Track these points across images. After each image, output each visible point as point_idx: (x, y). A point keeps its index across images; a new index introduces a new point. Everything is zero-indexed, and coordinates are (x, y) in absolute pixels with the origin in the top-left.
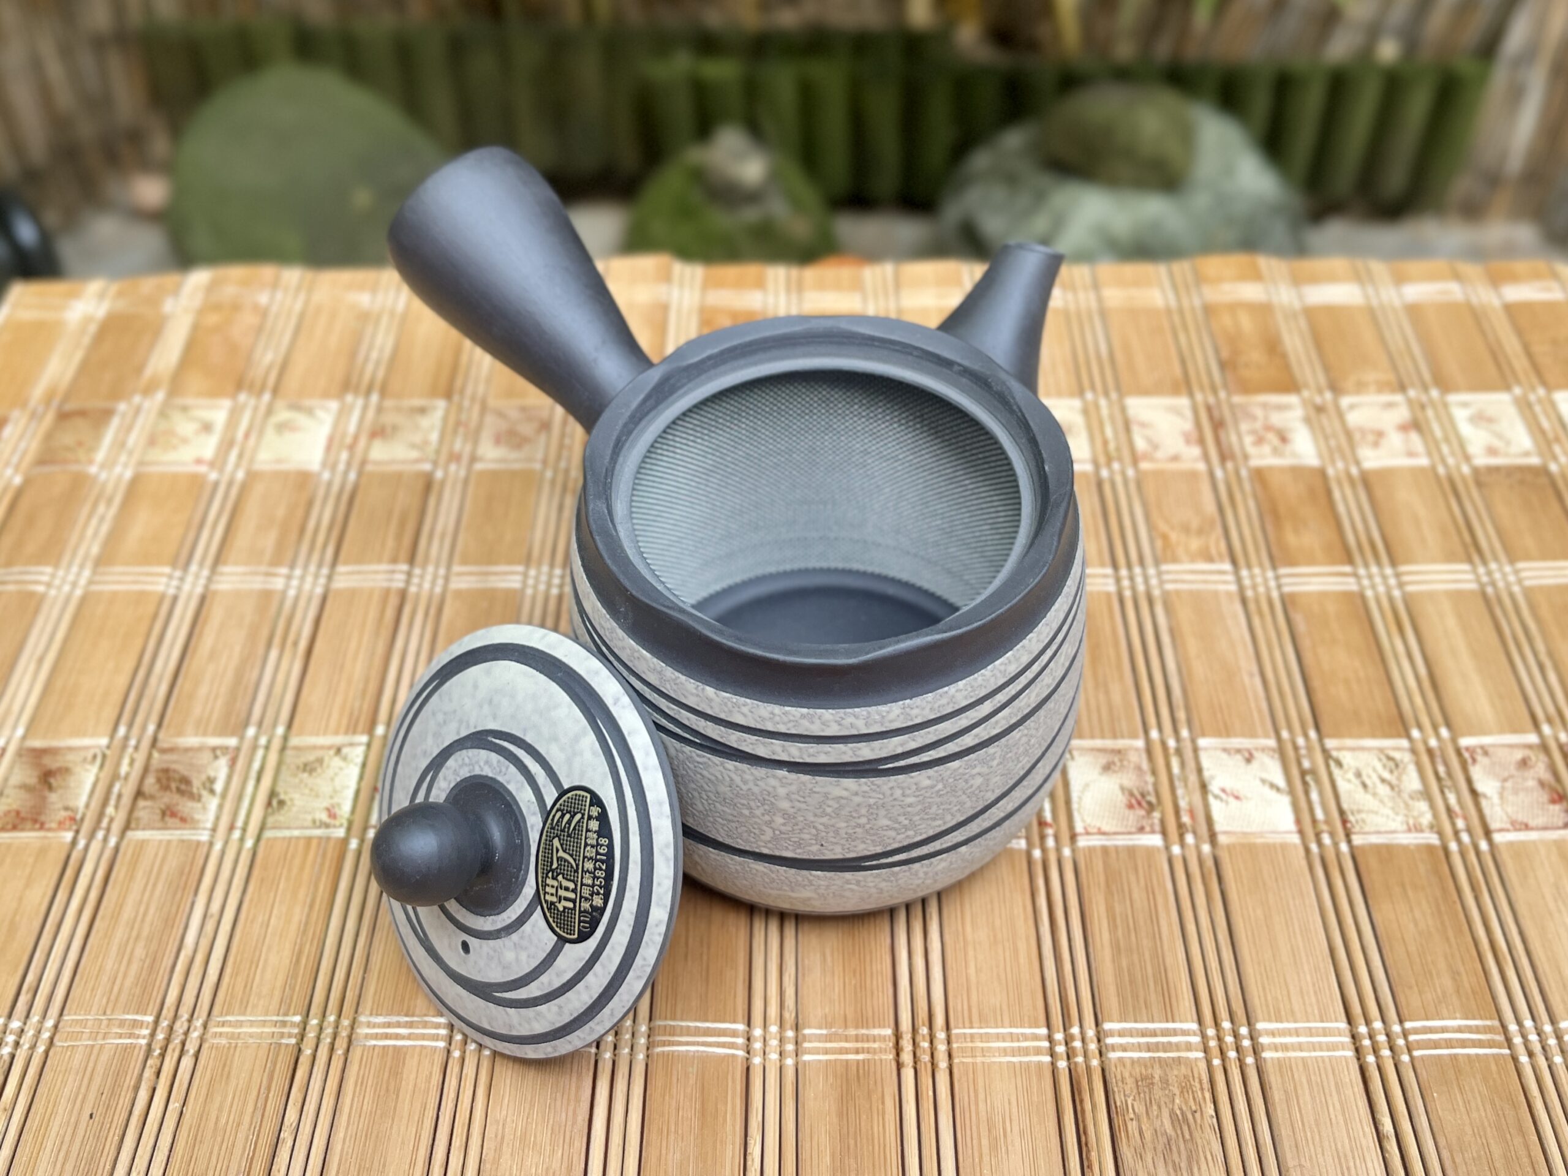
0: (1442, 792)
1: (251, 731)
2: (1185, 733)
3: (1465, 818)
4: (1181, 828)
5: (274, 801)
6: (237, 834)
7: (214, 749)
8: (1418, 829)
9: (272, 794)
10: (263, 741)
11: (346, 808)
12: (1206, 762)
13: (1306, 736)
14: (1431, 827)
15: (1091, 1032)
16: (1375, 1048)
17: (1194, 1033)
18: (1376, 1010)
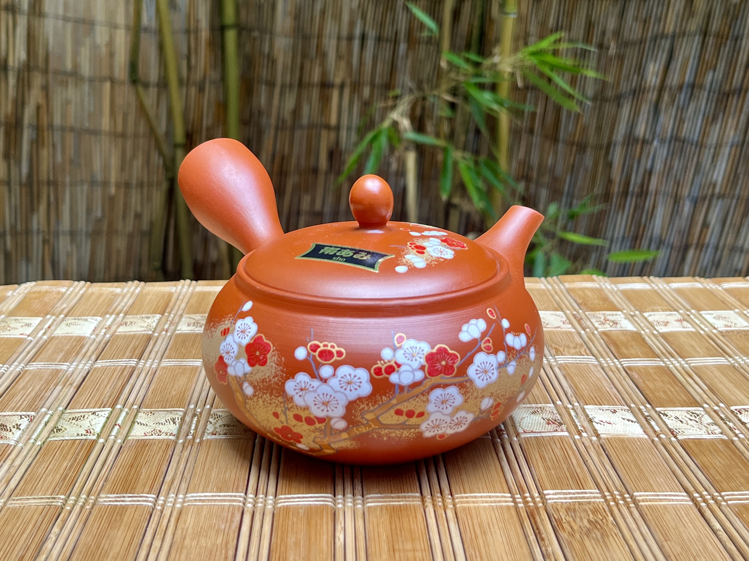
0: (726, 423)
2: (576, 404)
3: (740, 430)
4: (579, 431)
5: (55, 430)
6: (32, 441)
8: (714, 434)
12: (590, 413)
13: (646, 407)
14: (722, 434)
15: (536, 495)
16: (705, 501)
17: (597, 493)
18: (703, 489)
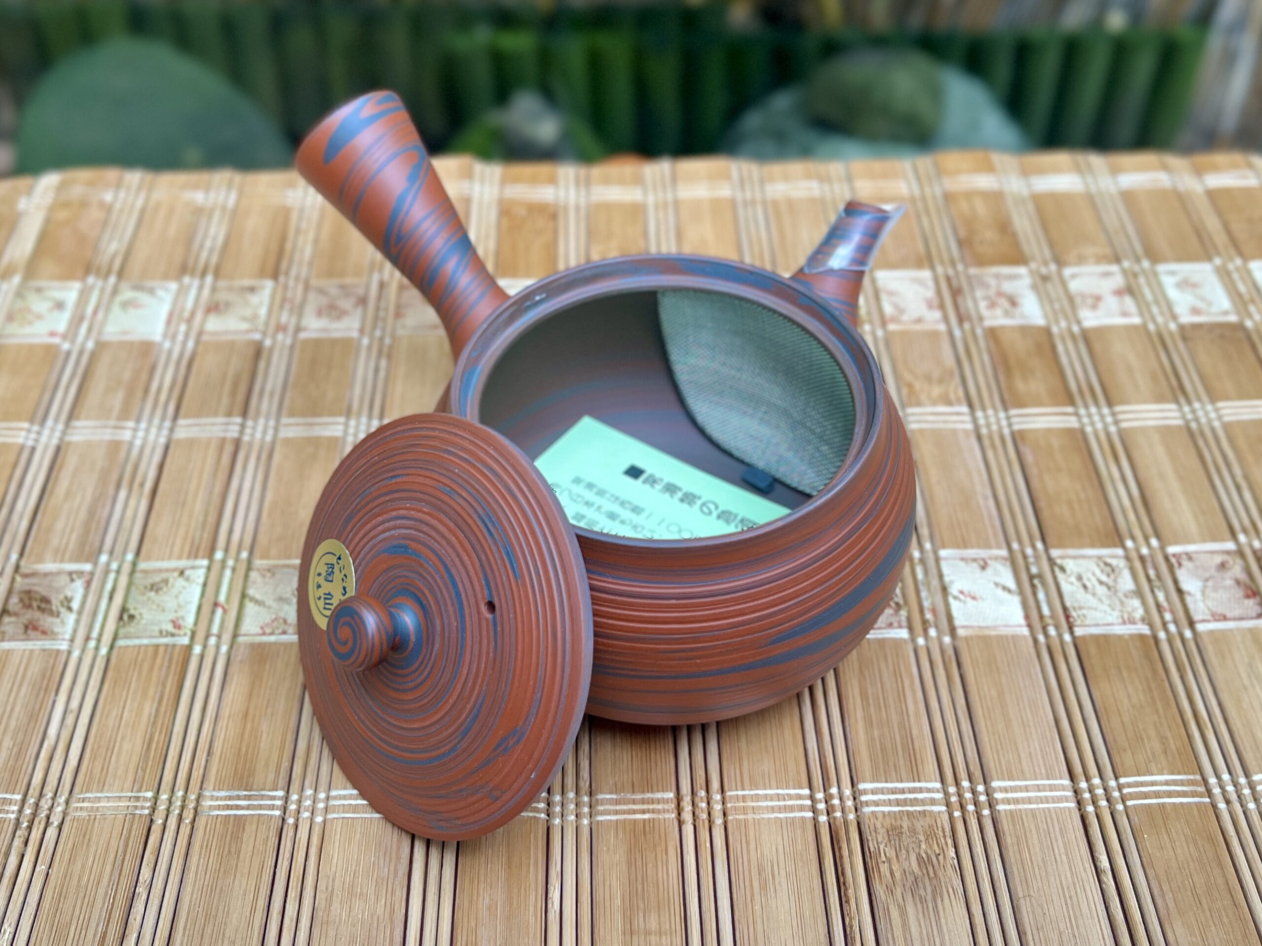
0: (1152, 591)
1: (104, 558)
2: (928, 546)
3: (1172, 612)
4: (925, 624)
5: (125, 616)
6: (92, 644)
7: (70, 574)
8: (1132, 622)
9: (124, 610)
10: (114, 566)
11: (190, 619)
12: (946, 570)
13: (1034, 547)
14: (1143, 620)
15: (848, 792)
16: (1094, 800)
17: (938, 791)
18: (1095, 769)
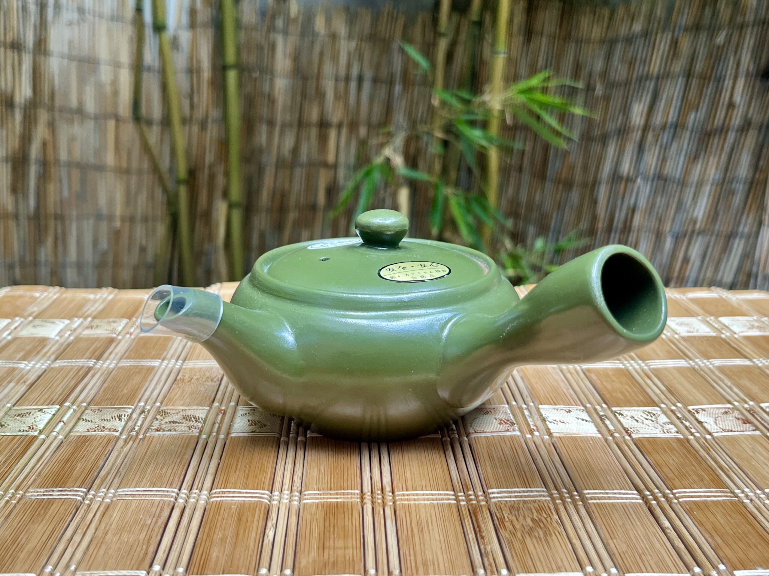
0: (682, 423)
2: (531, 404)
3: (696, 429)
4: (531, 430)
8: (670, 433)
12: (542, 411)
13: (602, 407)
14: (677, 432)
15: (480, 493)
16: (656, 499)
17: (544, 492)
18: (654, 487)
